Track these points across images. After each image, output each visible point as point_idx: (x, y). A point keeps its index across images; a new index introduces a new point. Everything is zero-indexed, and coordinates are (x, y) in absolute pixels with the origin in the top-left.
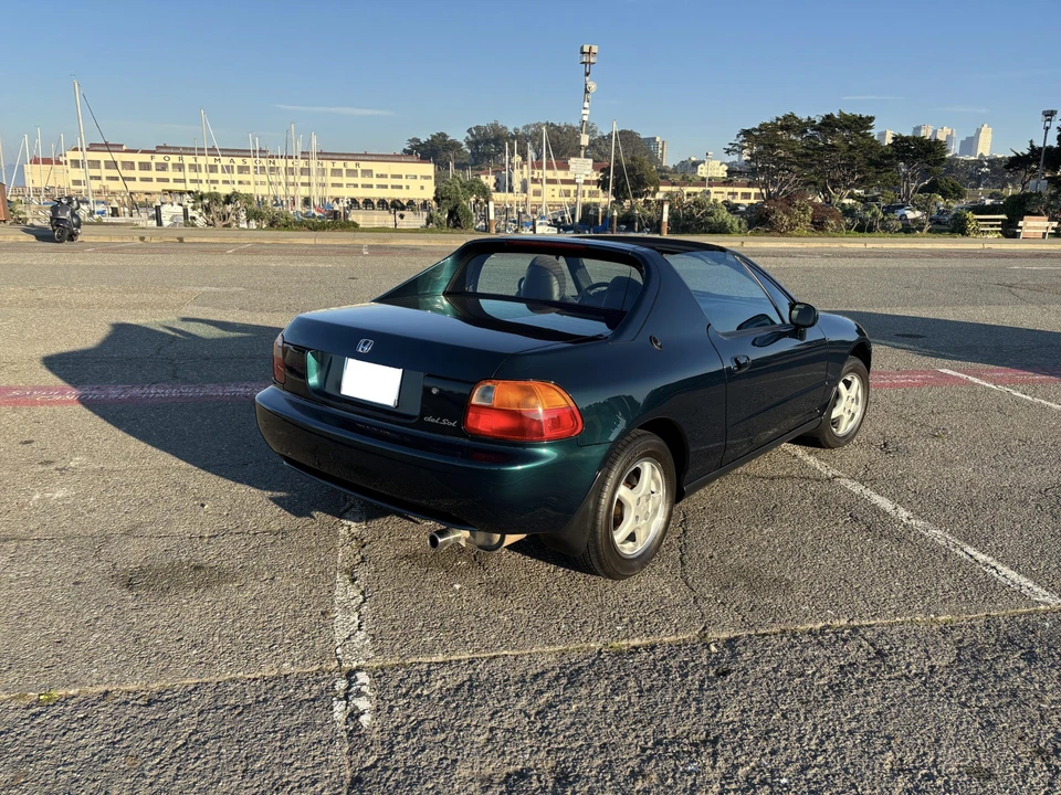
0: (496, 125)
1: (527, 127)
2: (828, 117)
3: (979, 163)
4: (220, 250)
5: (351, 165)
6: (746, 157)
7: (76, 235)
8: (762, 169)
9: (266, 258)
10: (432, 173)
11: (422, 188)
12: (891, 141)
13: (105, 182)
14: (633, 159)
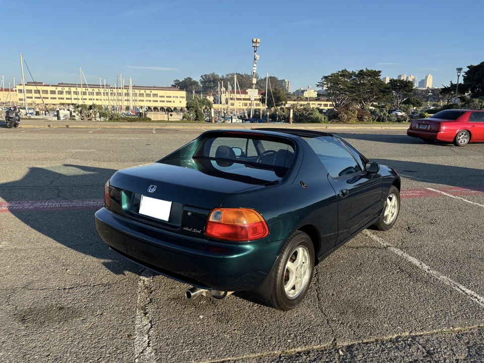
0: (214, 74)
1: (227, 75)
2: (361, 71)
3: (427, 91)
4: (86, 131)
5: (148, 92)
6: (325, 88)
7: (18, 124)
8: (333, 94)
9: (107, 135)
10: (185, 95)
11: (180, 102)
12: (389, 82)
13: (34, 99)
14: (275, 89)
